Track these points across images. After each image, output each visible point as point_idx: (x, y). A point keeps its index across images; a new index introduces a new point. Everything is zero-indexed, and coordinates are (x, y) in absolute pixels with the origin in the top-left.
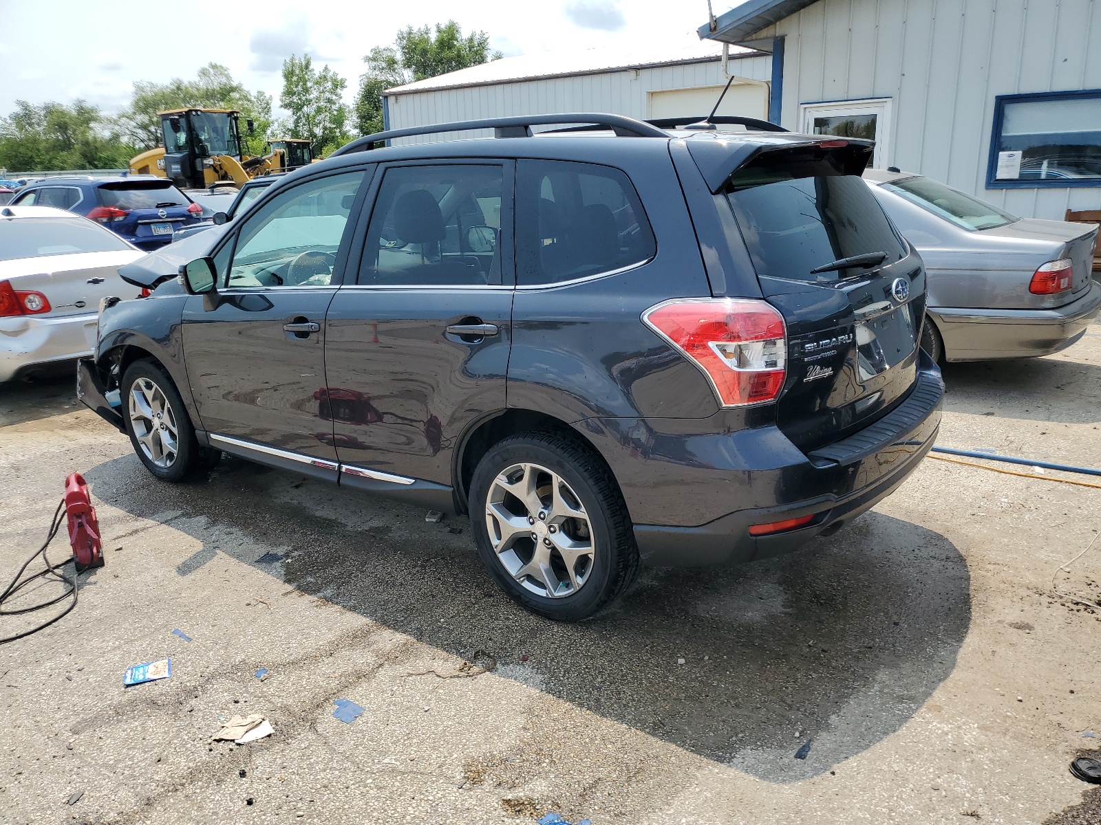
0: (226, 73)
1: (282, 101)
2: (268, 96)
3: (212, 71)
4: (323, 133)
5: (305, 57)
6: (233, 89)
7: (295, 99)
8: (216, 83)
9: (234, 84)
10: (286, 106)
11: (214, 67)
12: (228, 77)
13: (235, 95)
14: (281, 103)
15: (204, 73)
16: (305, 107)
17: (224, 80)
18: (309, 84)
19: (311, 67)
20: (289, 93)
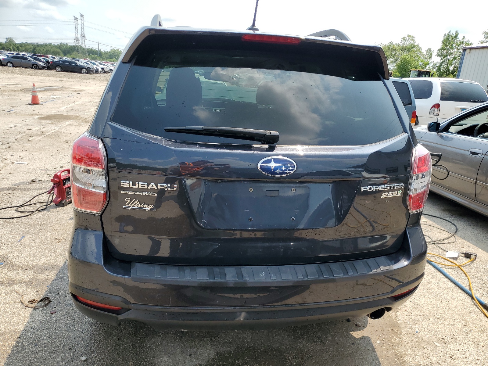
0: (414, 39)
1: (437, 53)
2: (432, 51)
3: (407, 38)
4: (454, 69)
5: (456, 32)
6: (414, 46)
7: (445, 52)
8: (408, 43)
9: (416, 44)
10: (439, 55)
11: (409, 36)
12: (414, 41)
13: (415, 49)
14: (436, 54)
15: (404, 39)
16: (449, 56)
17: (412, 42)
18: (454, 45)
19: (458, 37)
20: (442, 49)
